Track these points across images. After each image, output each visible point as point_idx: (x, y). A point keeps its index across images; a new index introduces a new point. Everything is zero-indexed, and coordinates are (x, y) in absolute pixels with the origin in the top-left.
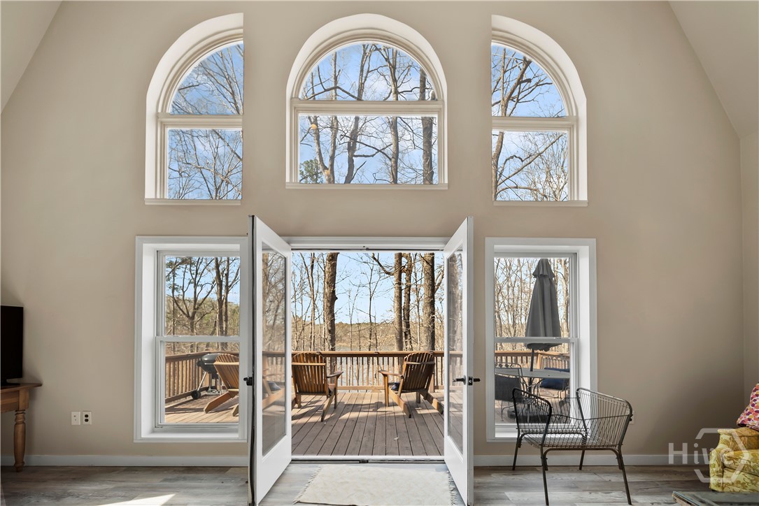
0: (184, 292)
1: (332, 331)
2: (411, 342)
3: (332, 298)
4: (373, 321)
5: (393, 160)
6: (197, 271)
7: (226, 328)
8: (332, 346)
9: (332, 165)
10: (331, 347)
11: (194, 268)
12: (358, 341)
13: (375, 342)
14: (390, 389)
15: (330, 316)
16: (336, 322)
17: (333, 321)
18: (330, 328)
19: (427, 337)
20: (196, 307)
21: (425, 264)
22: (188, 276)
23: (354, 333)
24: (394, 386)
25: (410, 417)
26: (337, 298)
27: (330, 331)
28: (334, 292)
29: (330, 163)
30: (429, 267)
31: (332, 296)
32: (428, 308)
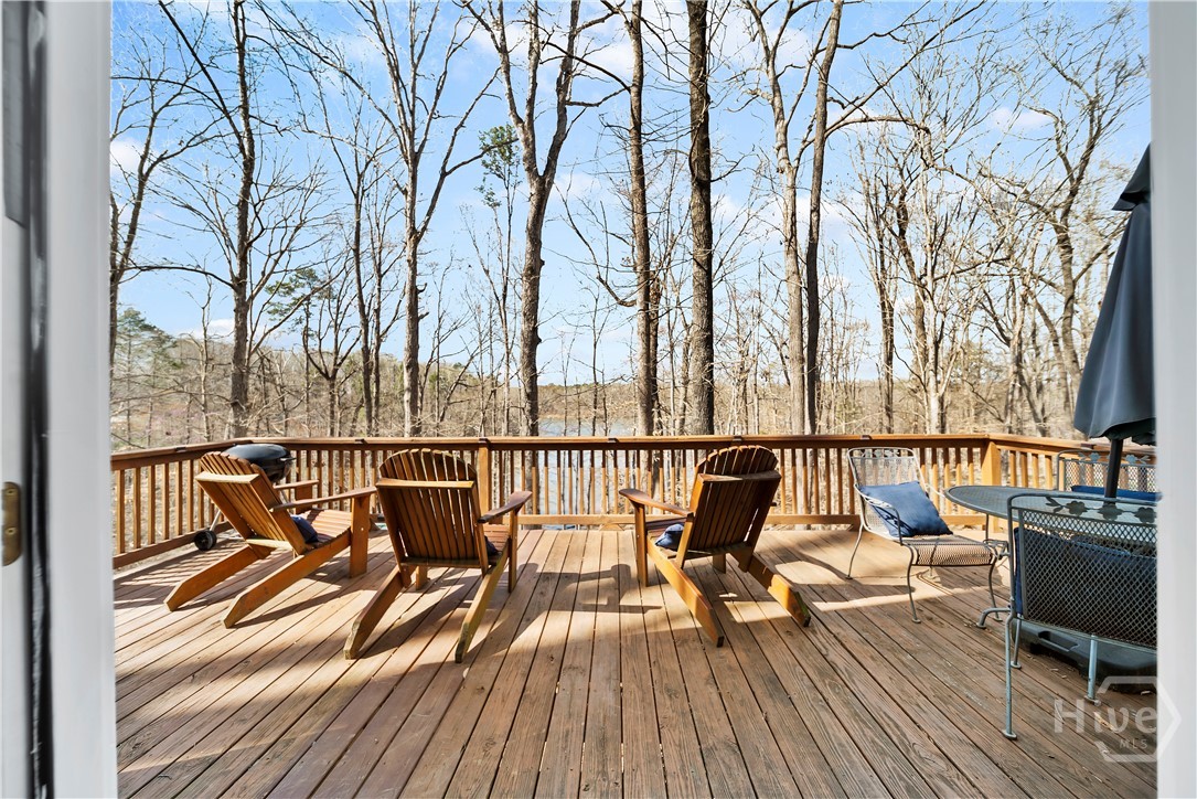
0: (320, 340)
1: (532, 395)
2: (659, 413)
3: (533, 341)
4: (599, 380)
5: (634, 89)
6: (338, 308)
7: (377, 393)
8: (534, 420)
9: (530, 115)
10: (530, 422)
11: (334, 304)
12: (576, 412)
13: (602, 412)
14: (652, 542)
15: (529, 370)
16: (541, 382)
17: (533, 379)
18: (528, 391)
19: (699, 403)
20: (339, 361)
21: (696, 268)
22: (326, 315)
23: (569, 399)
24: (664, 538)
25: (720, 645)
26: (540, 340)
27: (528, 396)
28: (535, 330)
29: (527, 112)
30: (702, 273)
31: (532, 337)
32: (702, 350)
